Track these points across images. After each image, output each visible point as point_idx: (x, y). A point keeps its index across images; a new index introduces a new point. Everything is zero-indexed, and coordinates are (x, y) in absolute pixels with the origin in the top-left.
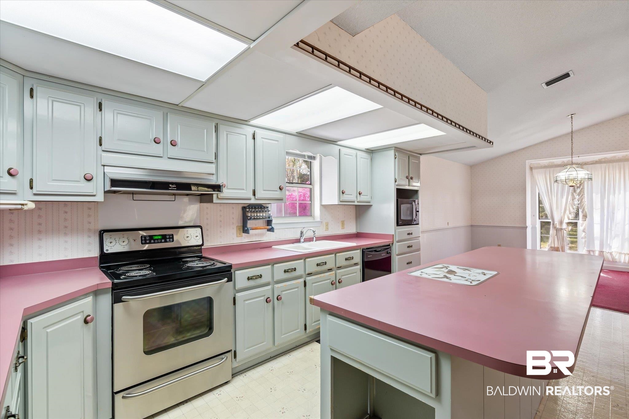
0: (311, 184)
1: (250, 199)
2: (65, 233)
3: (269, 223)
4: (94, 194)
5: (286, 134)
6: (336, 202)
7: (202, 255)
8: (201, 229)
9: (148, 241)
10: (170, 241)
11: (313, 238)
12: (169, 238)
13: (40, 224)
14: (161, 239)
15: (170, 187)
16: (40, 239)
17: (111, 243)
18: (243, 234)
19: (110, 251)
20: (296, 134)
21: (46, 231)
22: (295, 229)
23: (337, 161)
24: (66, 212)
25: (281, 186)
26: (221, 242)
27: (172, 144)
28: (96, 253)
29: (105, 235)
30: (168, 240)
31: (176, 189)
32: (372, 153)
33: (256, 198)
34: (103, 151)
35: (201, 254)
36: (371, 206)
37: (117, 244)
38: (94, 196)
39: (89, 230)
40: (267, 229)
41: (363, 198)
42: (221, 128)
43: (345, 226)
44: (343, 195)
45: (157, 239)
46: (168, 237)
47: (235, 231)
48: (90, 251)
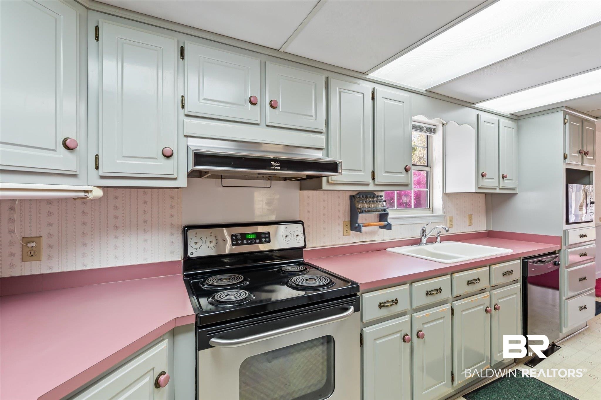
0: (427, 166)
1: (368, 185)
2: (144, 230)
3: (383, 217)
4: (175, 176)
5: (412, 92)
6: (473, 189)
7: (303, 261)
8: (303, 224)
9: (240, 242)
10: (265, 241)
11: (437, 238)
12: (265, 238)
13: (116, 217)
14: (255, 239)
15: (272, 166)
16: (116, 237)
17: (196, 244)
18: (351, 231)
19: (195, 255)
20: (425, 92)
21: (123, 226)
22: (412, 225)
23: (474, 132)
24: (145, 202)
25: (407, 166)
26: (325, 243)
27: (271, 106)
28: (179, 257)
29: (190, 233)
30: (263, 240)
31: (280, 168)
32: (518, 120)
33: (376, 183)
34: (187, 115)
35: (303, 259)
36: (517, 194)
37: (204, 245)
38: (175, 179)
39: (172, 225)
40: (380, 226)
41: (506, 183)
42: (333, 83)
43: (473, 222)
44: (483, 179)
45: (251, 239)
46: (263, 236)
47: (341, 228)
48: (172, 253)
